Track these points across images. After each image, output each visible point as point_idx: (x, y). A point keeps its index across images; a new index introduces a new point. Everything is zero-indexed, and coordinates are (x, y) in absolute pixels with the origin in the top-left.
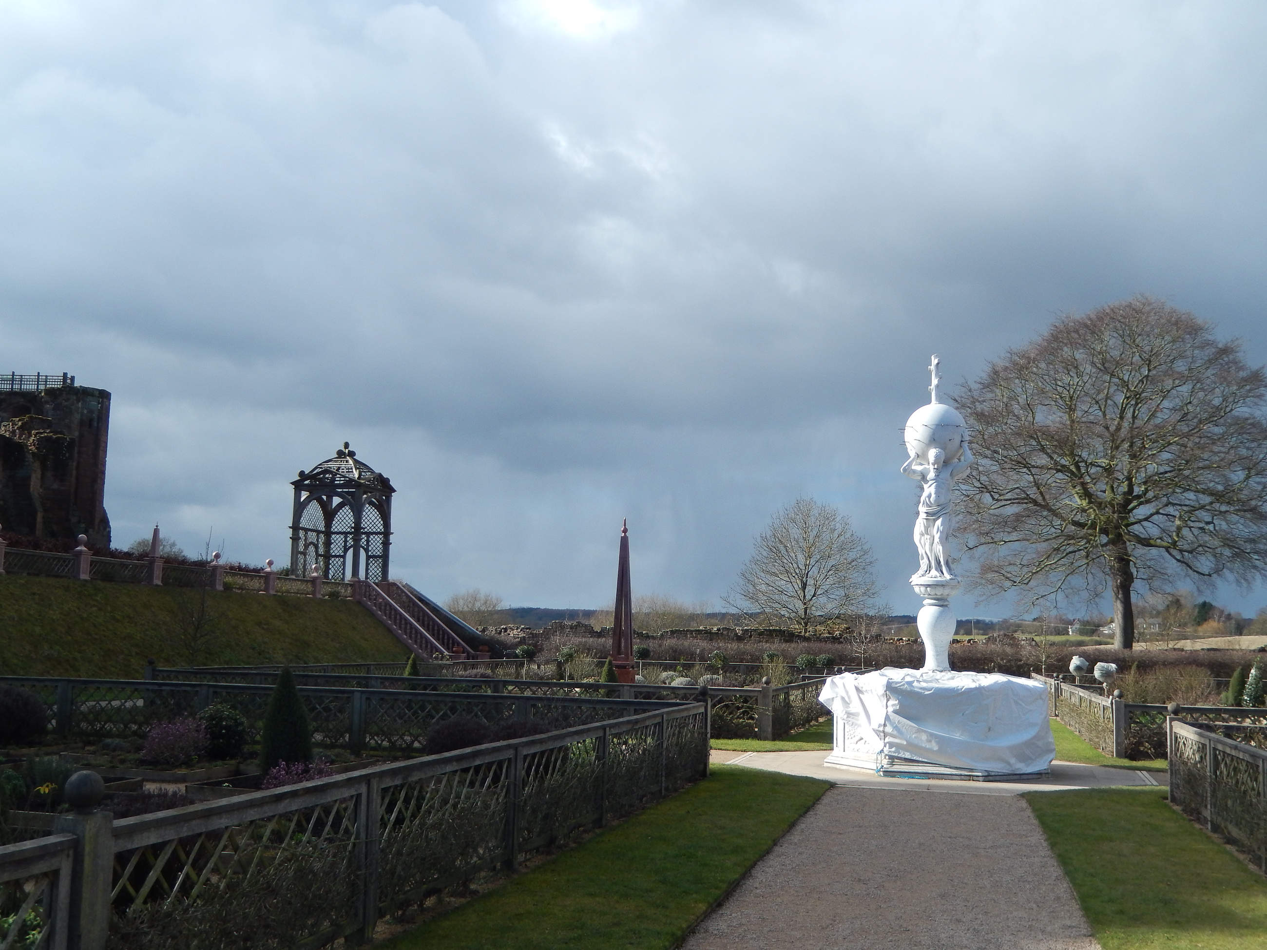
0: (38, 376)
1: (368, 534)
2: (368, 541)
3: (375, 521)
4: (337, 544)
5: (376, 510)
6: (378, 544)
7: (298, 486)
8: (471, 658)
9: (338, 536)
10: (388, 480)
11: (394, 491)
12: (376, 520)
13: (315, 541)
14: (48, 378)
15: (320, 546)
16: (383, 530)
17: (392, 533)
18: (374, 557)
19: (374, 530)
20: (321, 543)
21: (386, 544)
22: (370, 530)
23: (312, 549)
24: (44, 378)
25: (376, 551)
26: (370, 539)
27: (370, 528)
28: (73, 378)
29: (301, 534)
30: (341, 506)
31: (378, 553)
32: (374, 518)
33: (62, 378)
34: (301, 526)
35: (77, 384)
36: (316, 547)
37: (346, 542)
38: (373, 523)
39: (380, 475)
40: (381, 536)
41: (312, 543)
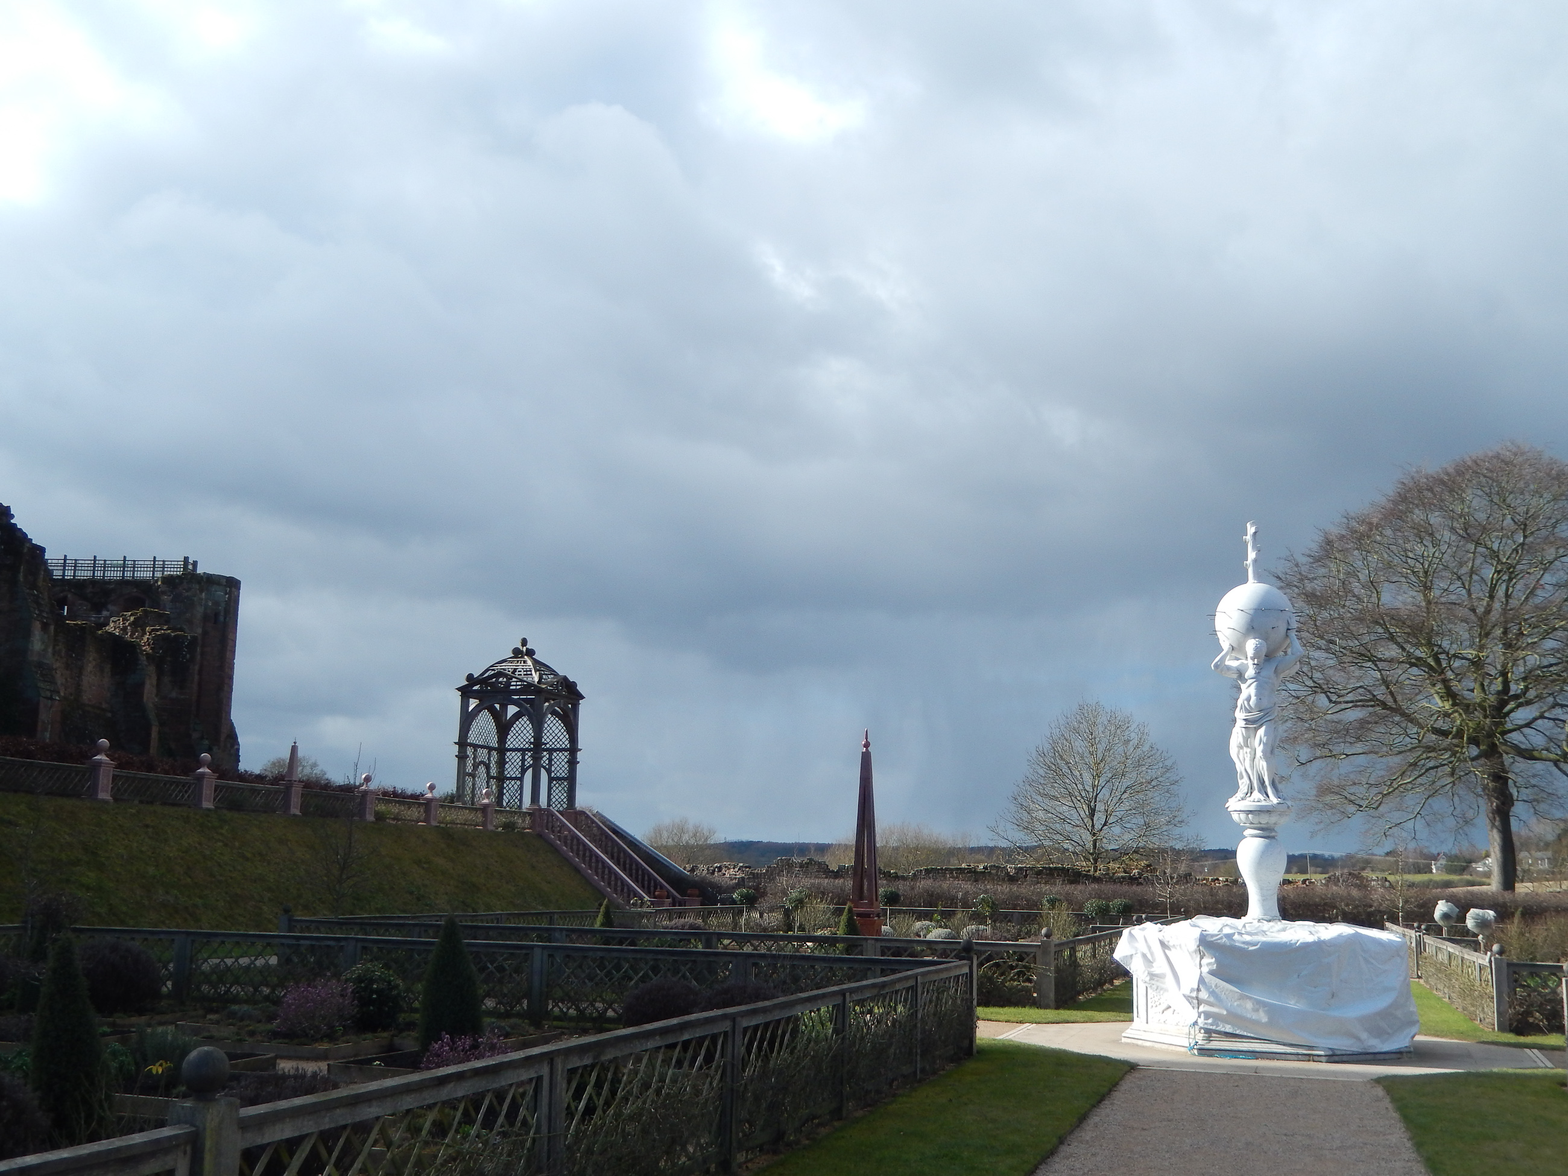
0: (154, 561)
1: (551, 751)
2: (550, 760)
3: (558, 735)
4: (512, 764)
5: (560, 722)
6: (563, 763)
7: (466, 692)
8: (677, 904)
9: (514, 754)
10: (574, 684)
11: (582, 697)
12: (560, 733)
13: (486, 760)
14: (166, 563)
15: (491, 765)
16: (568, 746)
17: (580, 750)
18: (558, 779)
19: (558, 746)
20: (493, 762)
21: (573, 763)
22: (553, 746)
23: (482, 769)
24: (162, 563)
25: (561, 771)
26: (553, 757)
27: (553, 743)
28: (195, 564)
29: (470, 751)
30: (517, 716)
31: (563, 774)
32: (557, 731)
33: (182, 563)
34: (469, 741)
35: (200, 571)
36: (488, 767)
37: (523, 760)
38: (556, 738)
39: (565, 678)
40: (566, 754)
41: (482, 762)
